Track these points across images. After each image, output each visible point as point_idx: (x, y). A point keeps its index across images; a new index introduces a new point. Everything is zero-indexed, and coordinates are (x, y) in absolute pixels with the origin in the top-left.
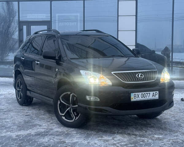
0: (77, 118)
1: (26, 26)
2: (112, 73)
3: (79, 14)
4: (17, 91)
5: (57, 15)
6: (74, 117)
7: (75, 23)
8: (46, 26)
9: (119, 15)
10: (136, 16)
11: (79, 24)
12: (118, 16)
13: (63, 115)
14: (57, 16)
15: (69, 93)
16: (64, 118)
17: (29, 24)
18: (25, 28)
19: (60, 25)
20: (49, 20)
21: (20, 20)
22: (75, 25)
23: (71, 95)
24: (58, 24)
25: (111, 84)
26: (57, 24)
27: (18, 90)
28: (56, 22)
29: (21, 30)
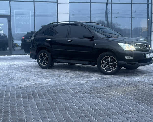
0: (114, 70)
2: (135, 44)
3: (30, 11)
4: (39, 61)
5: (14, 11)
6: (111, 69)
7: (28, 17)
8: (7, 19)
11: (31, 17)
13: (104, 68)
15: (108, 56)
16: (105, 70)
20: (9, 14)
23: (110, 57)
25: (136, 50)
26: (15, 17)
27: (40, 59)
28: (14, 16)
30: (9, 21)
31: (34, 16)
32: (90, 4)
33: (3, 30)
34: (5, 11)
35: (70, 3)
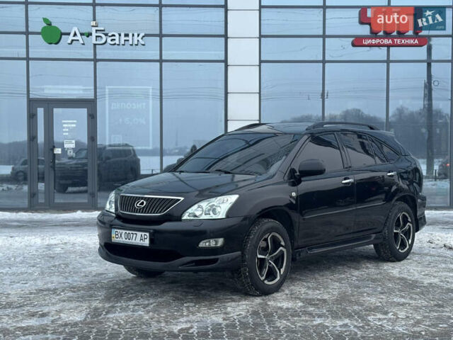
1: (42, 109)
3: (150, 88)
5: (107, 87)
7: (144, 104)
8: (85, 110)
9: (229, 91)
10: (260, 93)
11: (151, 101)
12: (226, 93)
14: (107, 90)
17: (51, 104)
18: (40, 112)
19: (112, 108)
20: (90, 95)
21: (31, 96)
22: (144, 107)
24: (110, 105)
26: (107, 102)
29: (33, 118)
30: (92, 117)
31: (161, 96)
32: (321, 64)
33: (74, 141)
34: (81, 87)
35: (262, 64)
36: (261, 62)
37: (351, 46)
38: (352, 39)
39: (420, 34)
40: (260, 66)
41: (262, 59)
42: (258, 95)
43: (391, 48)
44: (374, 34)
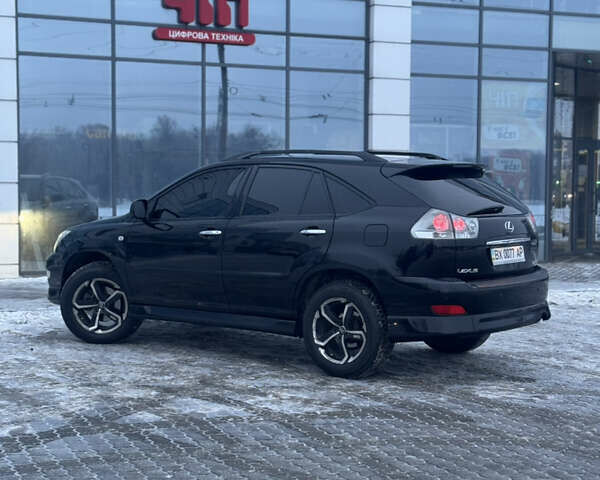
32: (110, 62)
35: (21, 57)
36: (19, 53)
37: (151, 39)
38: (153, 29)
39: (245, 28)
40: (17, 59)
41: (21, 50)
42: (16, 103)
43: (207, 45)
44: (183, 24)
